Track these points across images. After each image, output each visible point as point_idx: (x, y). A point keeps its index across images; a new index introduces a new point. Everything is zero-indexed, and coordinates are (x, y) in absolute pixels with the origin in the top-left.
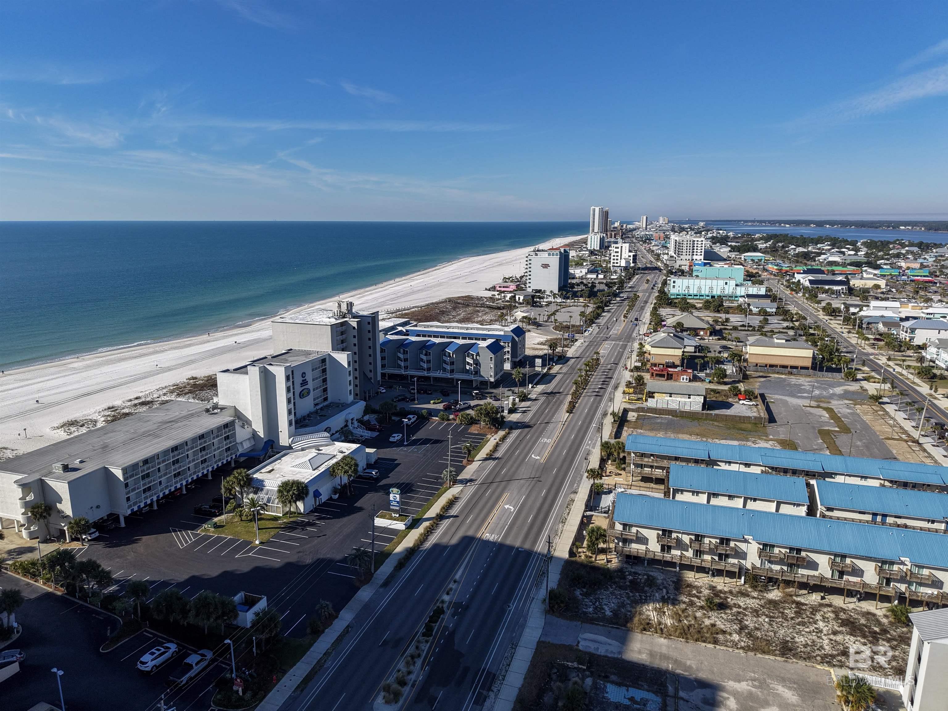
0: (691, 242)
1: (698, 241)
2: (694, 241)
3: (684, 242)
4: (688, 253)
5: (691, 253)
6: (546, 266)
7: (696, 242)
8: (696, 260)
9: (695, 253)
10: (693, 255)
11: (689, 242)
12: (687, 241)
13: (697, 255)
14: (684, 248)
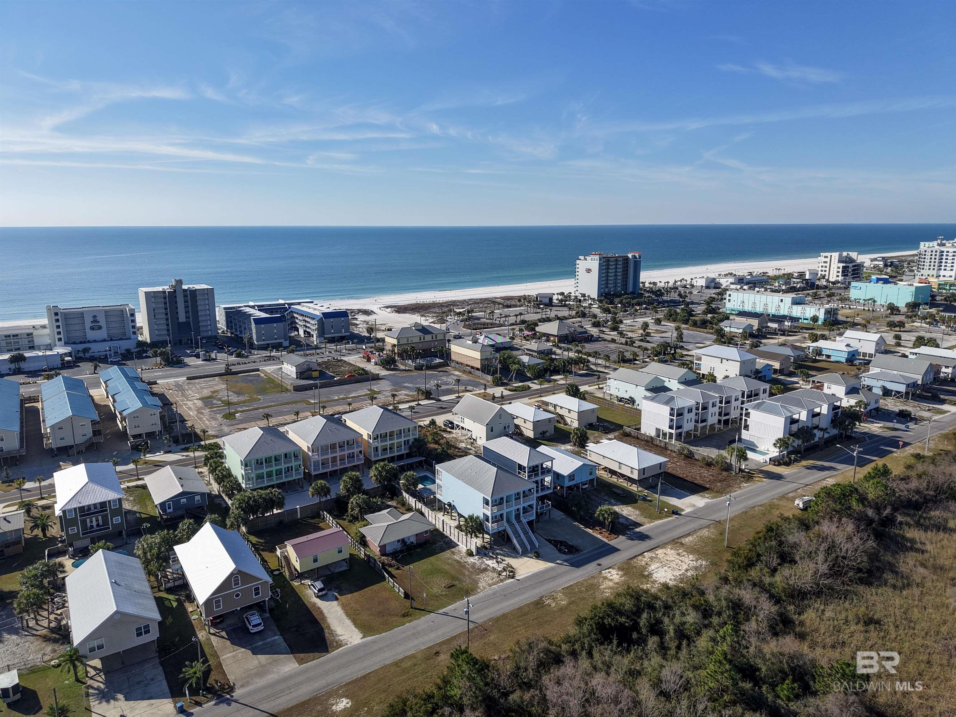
0: (938, 254)
1: (948, 252)
2: (943, 252)
3: (927, 253)
4: (932, 267)
5: (936, 268)
6: (589, 271)
7: (945, 254)
8: (944, 276)
9: (943, 268)
10: (941, 269)
11: (934, 253)
12: (932, 251)
13: (945, 270)
14: (926, 260)
